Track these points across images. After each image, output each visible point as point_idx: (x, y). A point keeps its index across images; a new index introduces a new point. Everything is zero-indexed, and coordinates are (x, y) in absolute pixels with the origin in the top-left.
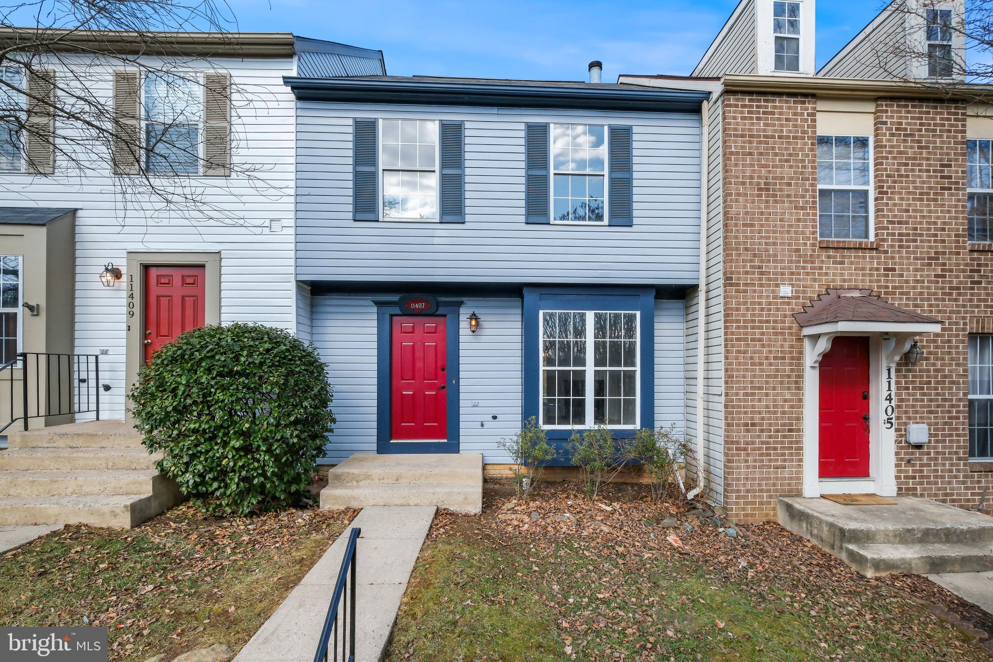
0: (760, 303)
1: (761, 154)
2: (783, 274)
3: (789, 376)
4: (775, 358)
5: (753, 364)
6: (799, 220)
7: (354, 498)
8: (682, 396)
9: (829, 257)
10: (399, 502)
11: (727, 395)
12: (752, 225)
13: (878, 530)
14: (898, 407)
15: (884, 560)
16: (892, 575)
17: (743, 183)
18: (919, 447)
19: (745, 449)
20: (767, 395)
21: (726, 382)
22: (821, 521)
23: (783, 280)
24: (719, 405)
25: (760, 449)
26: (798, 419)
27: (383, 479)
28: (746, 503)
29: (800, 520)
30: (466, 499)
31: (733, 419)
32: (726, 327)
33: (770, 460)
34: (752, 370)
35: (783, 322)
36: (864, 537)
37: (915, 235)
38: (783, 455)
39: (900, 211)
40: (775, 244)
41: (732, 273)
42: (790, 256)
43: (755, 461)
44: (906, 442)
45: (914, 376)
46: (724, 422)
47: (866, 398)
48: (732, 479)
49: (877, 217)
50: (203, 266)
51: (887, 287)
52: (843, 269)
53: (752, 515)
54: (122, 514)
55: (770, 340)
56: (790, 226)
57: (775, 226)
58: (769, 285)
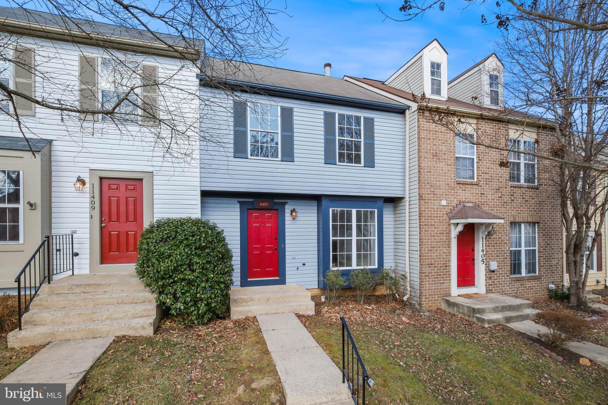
0: (434, 208)
1: (434, 139)
2: (443, 195)
3: (445, 242)
4: (440, 233)
5: (431, 236)
6: (449, 171)
7: (250, 311)
8: (393, 250)
9: (460, 188)
10: (273, 312)
11: (420, 251)
12: (430, 172)
13: (486, 308)
14: (486, 254)
15: (491, 319)
16: (494, 326)
17: (427, 152)
18: (493, 271)
19: (428, 276)
20: (437, 250)
21: (420, 245)
22: (463, 306)
23: (443, 198)
24: (416, 255)
25: (434, 275)
26: (449, 261)
27: (260, 300)
28: (429, 301)
29: (453, 307)
30: (307, 308)
31: (423, 262)
32: (420, 219)
33: (438, 280)
34: (431, 239)
35: (443, 217)
36: (481, 311)
37: (492, 179)
38: (443, 277)
39: (486, 168)
40: (439, 181)
41: (422, 194)
42: (446, 187)
43: (432, 281)
44: (489, 269)
45: (491, 241)
46: (419, 263)
47: (473, 250)
48: (423, 290)
49: (477, 170)
50: (142, 180)
51: (481, 202)
52: (465, 193)
53: (432, 306)
54: (148, 328)
55: (438, 225)
56: (445, 173)
57: (439, 173)
58: (437, 200)
